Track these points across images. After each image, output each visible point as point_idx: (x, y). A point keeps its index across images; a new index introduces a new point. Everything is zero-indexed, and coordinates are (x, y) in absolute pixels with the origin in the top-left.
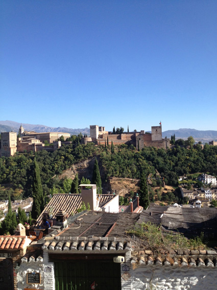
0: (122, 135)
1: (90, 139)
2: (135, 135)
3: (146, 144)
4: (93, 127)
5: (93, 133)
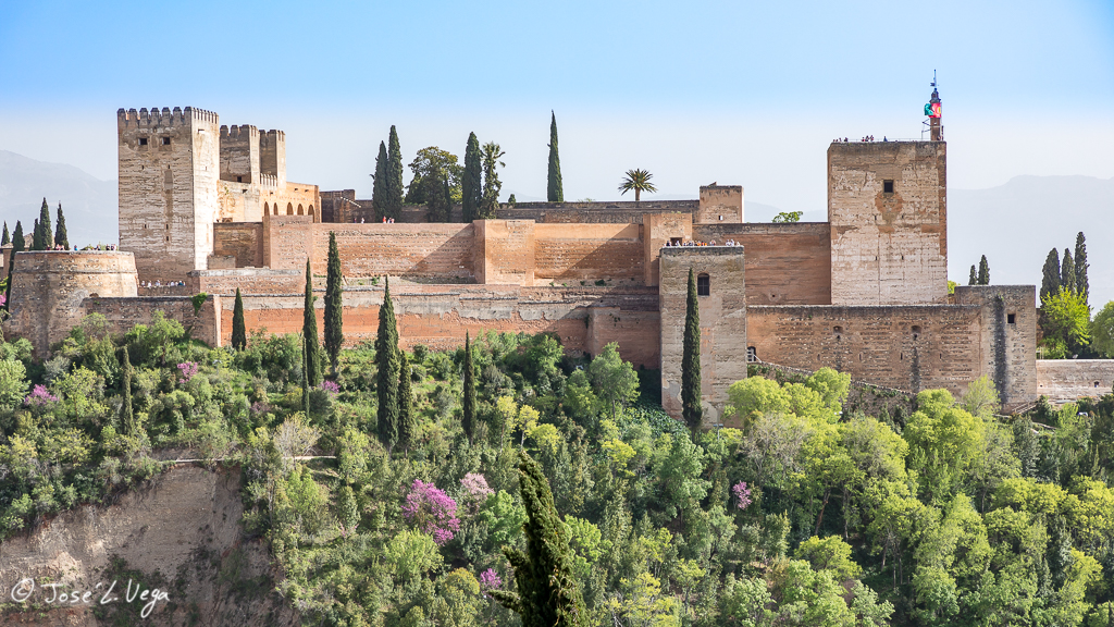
0: (493, 229)
1: (119, 278)
2: (643, 233)
3: (766, 343)
4: (160, 131)
5: (152, 197)
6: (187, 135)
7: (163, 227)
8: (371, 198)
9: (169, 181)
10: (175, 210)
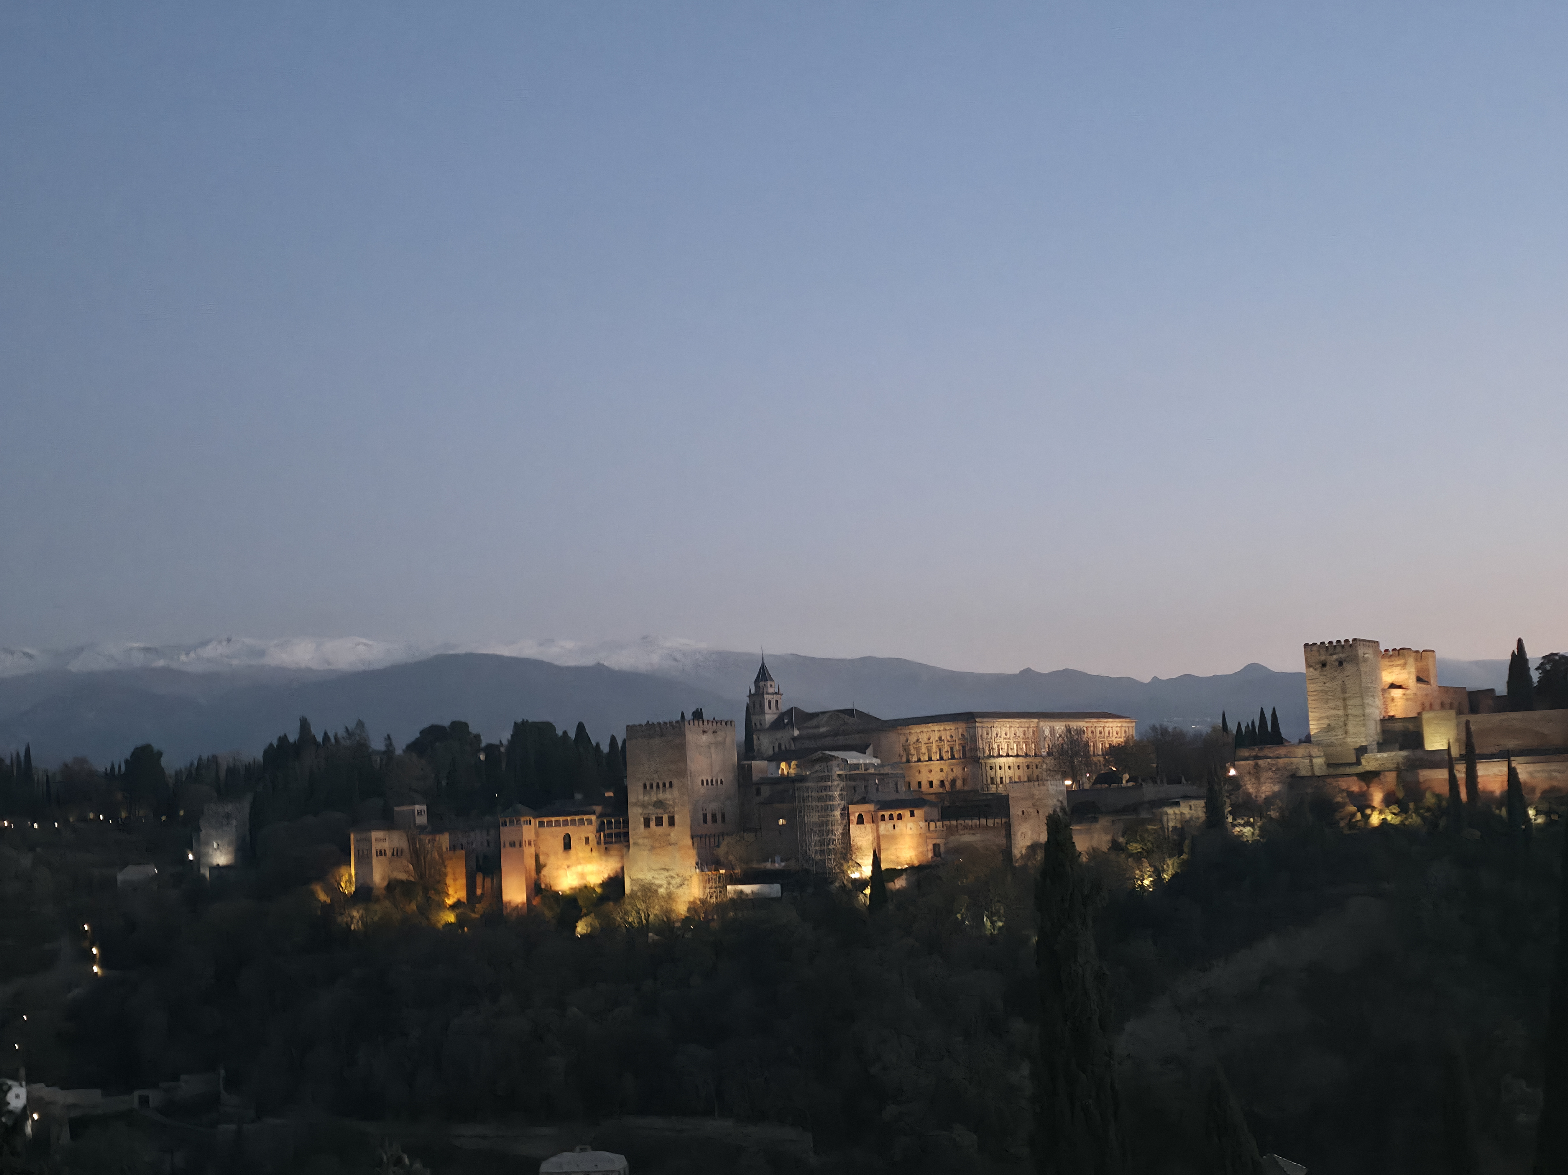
4: (1335, 657)
5: (1332, 704)
6: (1354, 659)
7: (1342, 724)
8: (1505, 694)
9: (1344, 691)
10: (1350, 711)
